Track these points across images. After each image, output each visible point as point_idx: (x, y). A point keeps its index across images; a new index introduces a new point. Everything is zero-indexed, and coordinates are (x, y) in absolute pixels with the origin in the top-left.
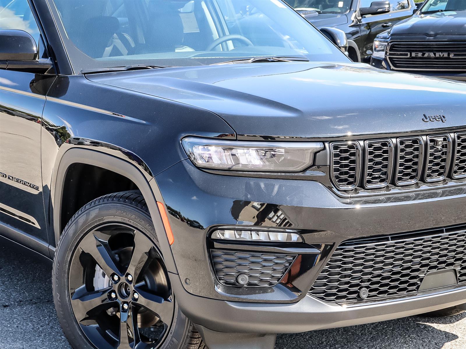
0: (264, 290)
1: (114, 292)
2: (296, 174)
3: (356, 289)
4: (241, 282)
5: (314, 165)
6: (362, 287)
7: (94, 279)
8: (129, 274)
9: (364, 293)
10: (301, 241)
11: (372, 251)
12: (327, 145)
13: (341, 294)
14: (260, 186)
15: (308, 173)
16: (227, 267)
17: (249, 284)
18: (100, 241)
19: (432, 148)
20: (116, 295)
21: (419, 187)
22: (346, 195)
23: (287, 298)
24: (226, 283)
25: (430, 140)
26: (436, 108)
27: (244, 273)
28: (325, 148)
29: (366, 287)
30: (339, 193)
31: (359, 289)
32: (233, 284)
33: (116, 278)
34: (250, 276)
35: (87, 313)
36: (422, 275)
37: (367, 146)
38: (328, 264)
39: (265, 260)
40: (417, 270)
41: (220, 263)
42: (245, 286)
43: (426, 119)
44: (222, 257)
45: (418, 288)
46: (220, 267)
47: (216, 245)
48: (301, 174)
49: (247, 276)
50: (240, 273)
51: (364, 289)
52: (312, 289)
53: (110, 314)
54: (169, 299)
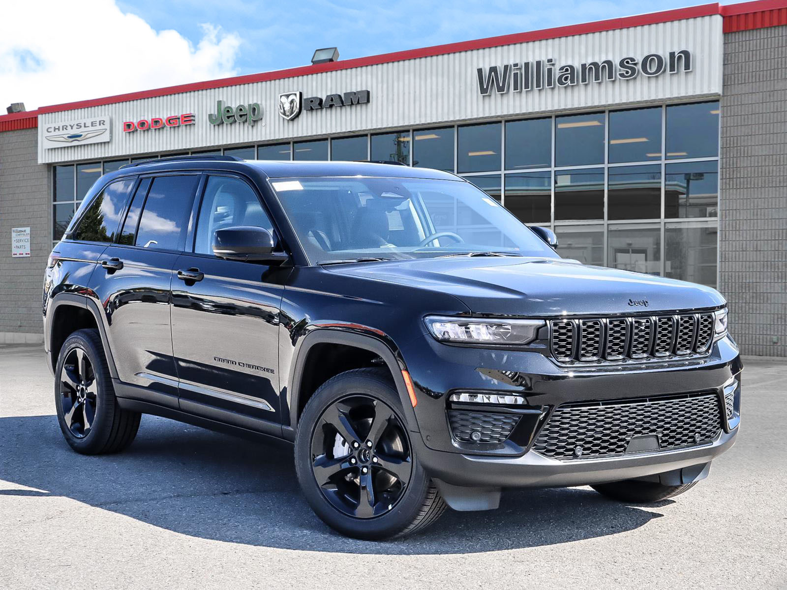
0: (494, 446)
1: (355, 458)
2: (522, 347)
3: (572, 447)
4: (475, 439)
5: (537, 338)
6: (577, 446)
7: (334, 448)
8: (369, 441)
9: (579, 451)
10: (526, 403)
11: (586, 414)
12: (548, 322)
13: (559, 450)
14: (491, 356)
15: (532, 346)
16: (462, 425)
17: (481, 440)
18: (341, 412)
19: (637, 328)
20: (356, 461)
21: (626, 362)
22: (563, 365)
23: (513, 452)
24: (462, 439)
25: (635, 321)
26: (641, 295)
27: (478, 431)
28: (546, 325)
29: (580, 445)
30: (559, 364)
31: (574, 447)
32: (468, 440)
33: (356, 445)
34: (482, 434)
35: (330, 478)
36: (628, 439)
37: (581, 324)
38: (548, 424)
39: (495, 420)
40: (624, 434)
41: (456, 422)
42: (478, 442)
43: (632, 303)
44: (458, 416)
45: (625, 450)
46: (456, 425)
47: (454, 406)
48: (526, 347)
49: (479, 434)
50: (474, 431)
51: (578, 447)
52: (535, 445)
53: (348, 479)
54: (407, 460)
